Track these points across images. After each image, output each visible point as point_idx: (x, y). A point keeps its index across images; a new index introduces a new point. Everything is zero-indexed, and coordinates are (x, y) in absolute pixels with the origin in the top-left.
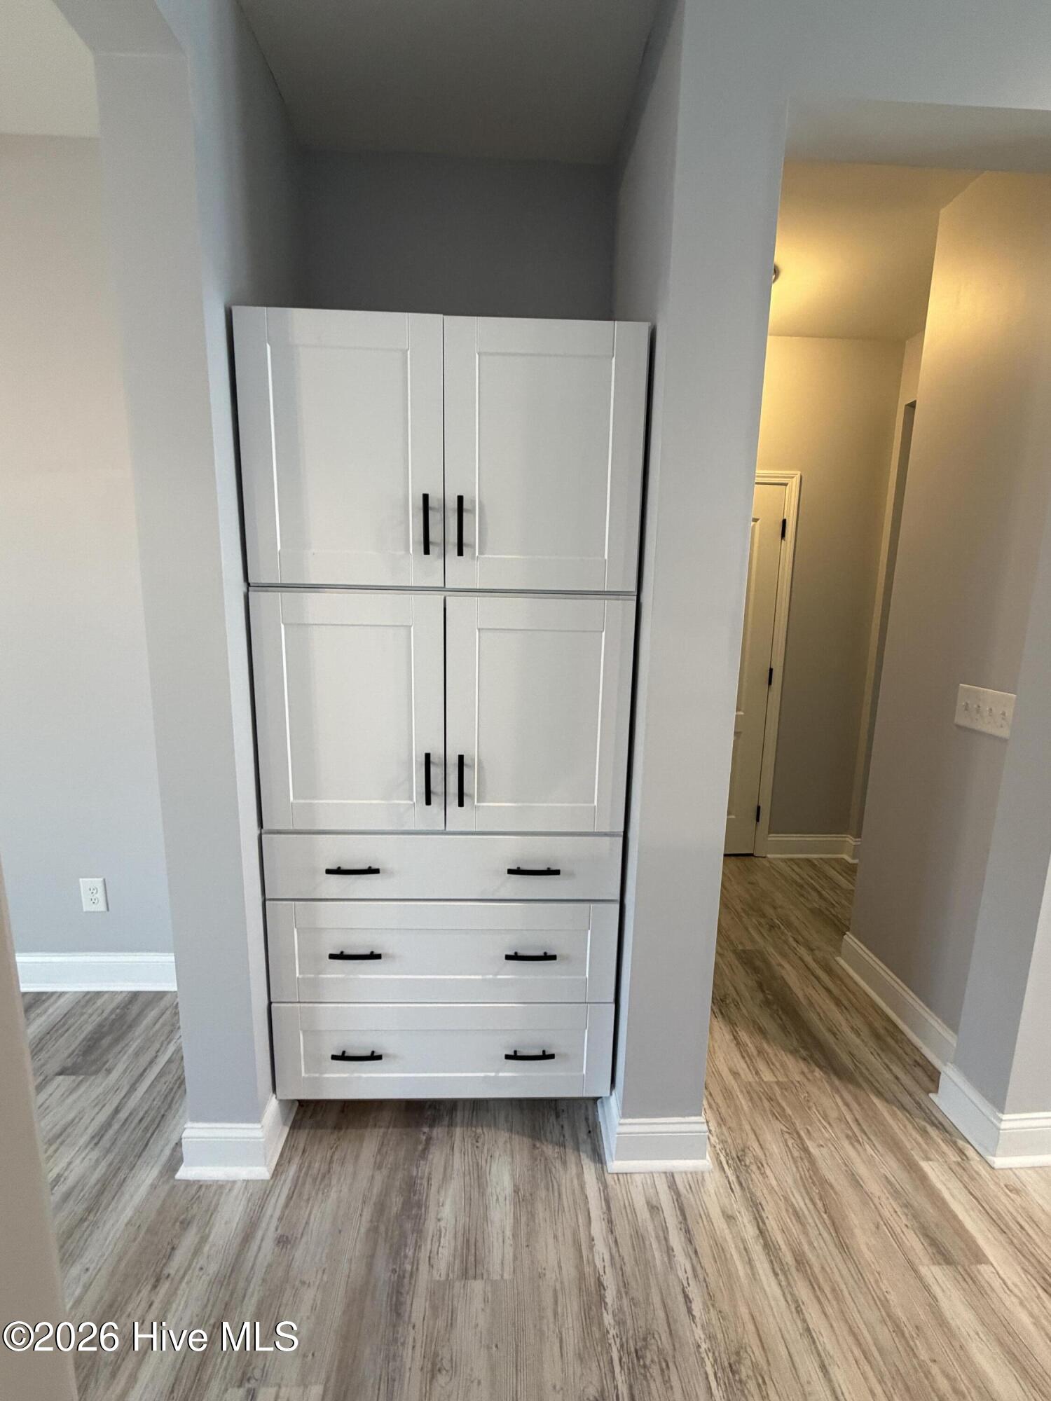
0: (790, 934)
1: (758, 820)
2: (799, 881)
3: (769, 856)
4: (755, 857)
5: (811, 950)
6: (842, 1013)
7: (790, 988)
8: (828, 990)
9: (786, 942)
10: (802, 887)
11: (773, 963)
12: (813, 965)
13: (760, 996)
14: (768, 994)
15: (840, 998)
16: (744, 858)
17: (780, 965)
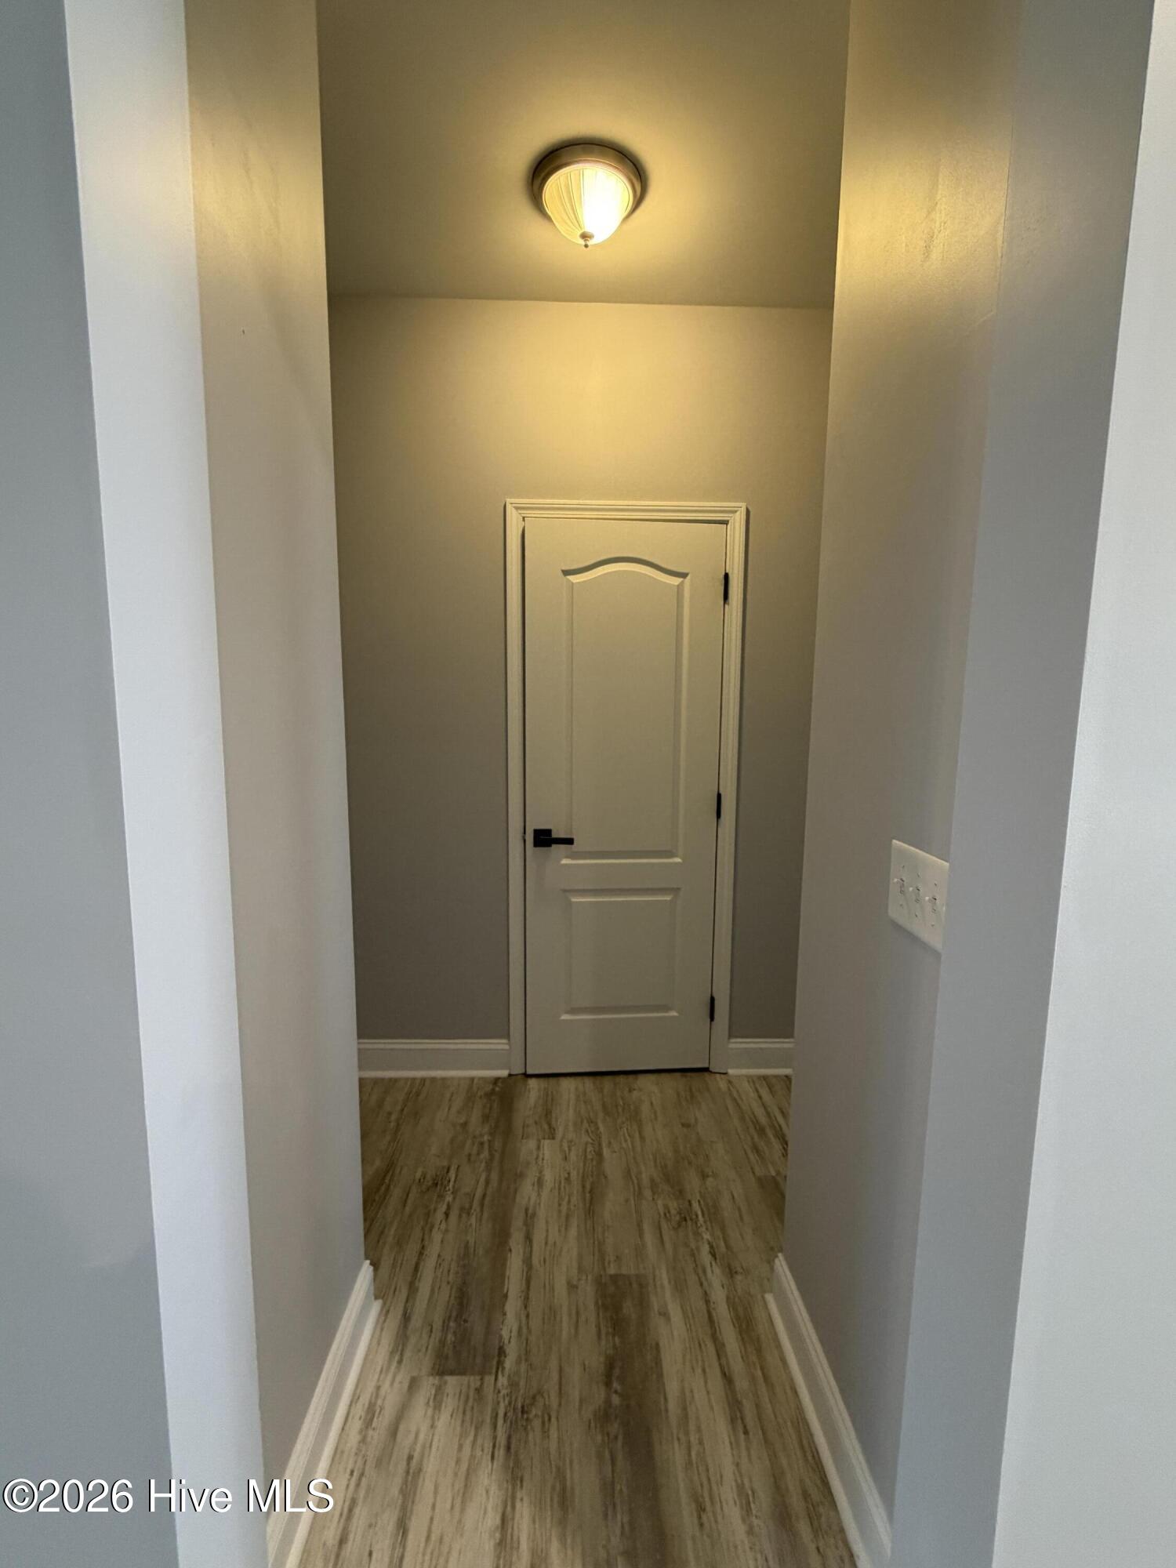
0: (707, 1236)
1: (712, 1018)
2: (763, 1120)
3: (731, 1071)
4: (711, 1072)
5: (731, 1273)
6: (734, 1445)
7: (660, 1376)
8: (728, 1378)
9: (694, 1255)
10: (761, 1131)
11: (655, 1306)
12: (722, 1311)
13: (599, 1395)
14: (616, 1392)
15: (744, 1402)
16: (693, 1074)
17: (665, 1314)
